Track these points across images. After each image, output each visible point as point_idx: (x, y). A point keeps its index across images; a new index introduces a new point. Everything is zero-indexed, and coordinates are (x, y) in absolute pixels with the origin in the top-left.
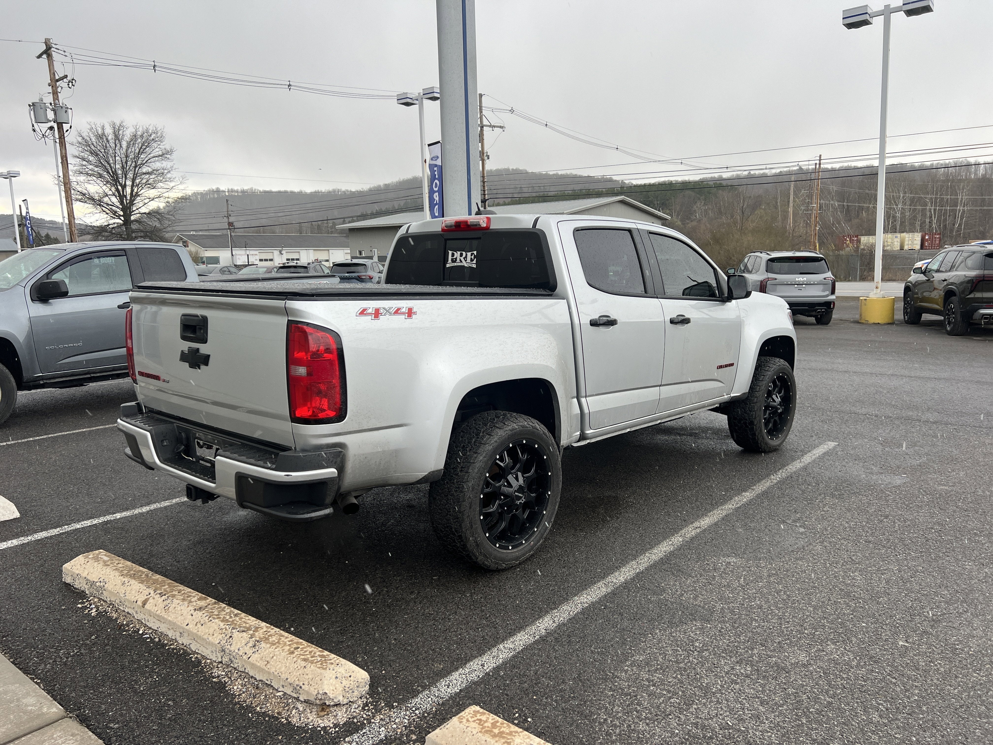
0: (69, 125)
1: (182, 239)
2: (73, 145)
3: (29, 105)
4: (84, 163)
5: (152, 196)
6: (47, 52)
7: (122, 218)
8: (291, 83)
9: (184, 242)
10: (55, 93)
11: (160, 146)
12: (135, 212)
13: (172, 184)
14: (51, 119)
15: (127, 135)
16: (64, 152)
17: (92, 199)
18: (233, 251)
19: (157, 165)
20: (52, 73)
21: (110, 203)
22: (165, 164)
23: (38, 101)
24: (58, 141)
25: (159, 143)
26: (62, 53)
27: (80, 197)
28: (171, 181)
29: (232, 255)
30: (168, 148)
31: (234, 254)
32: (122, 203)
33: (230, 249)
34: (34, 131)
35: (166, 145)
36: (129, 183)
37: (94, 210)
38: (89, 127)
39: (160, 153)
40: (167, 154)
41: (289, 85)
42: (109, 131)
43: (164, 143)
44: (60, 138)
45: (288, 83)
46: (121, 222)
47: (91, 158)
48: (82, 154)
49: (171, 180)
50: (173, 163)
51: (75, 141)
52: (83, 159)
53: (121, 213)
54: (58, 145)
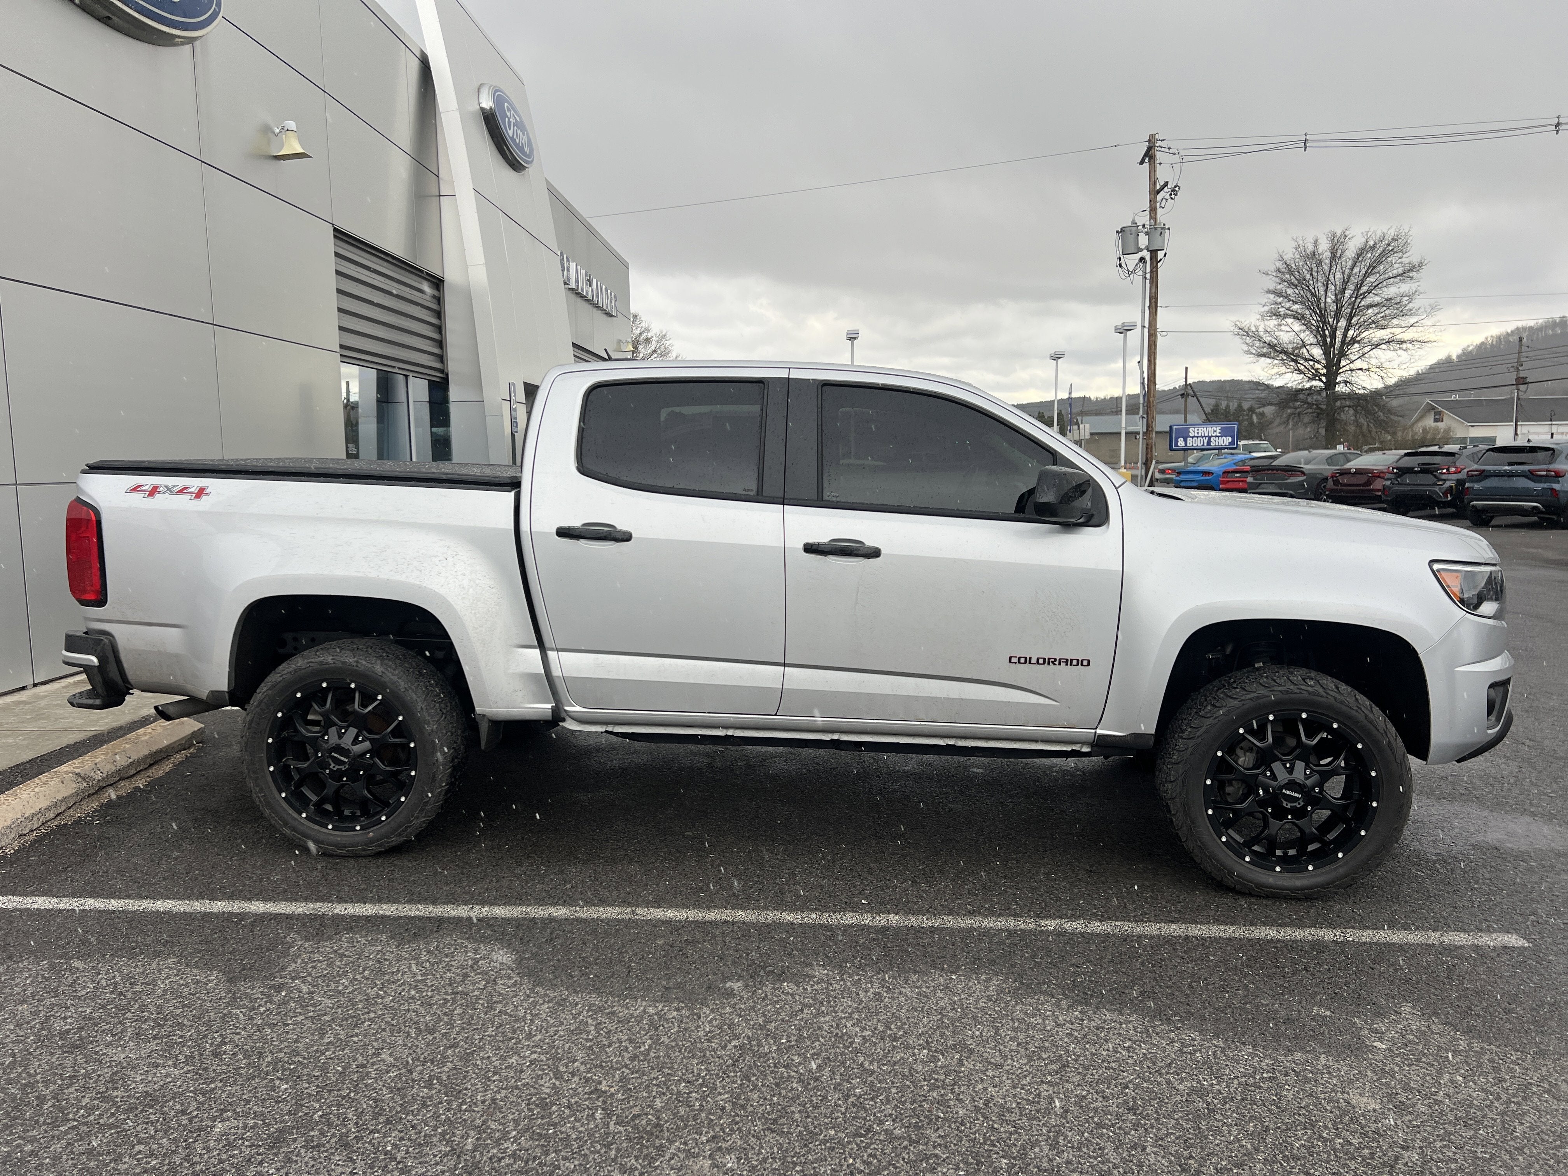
0: (1163, 252)
1: (1433, 408)
2: (1267, 274)
3: (1117, 232)
4: (1280, 300)
5: (1375, 341)
6: (1149, 155)
7: (1324, 379)
8: (1561, 120)
9: (1436, 413)
10: (1153, 210)
11: (1403, 260)
12: (1344, 369)
13: (1412, 320)
14: (1143, 247)
15: (1351, 249)
16: (1153, 291)
17: (1284, 352)
18: (1519, 428)
19: (1391, 291)
20: (1153, 181)
21: (1309, 357)
22: (1405, 287)
23: (1130, 224)
24: (1148, 276)
25: (1400, 254)
26: (1167, 150)
27: (1265, 350)
28: (1411, 315)
29: (1516, 434)
30: (1415, 260)
31: (1519, 432)
32: (1326, 353)
33: (1514, 424)
34: (1120, 266)
35: (1412, 256)
36: (1343, 323)
37: (1283, 369)
38: (1294, 244)
39: (1400, 271)
40: (1409, 271)
41: (1558, 125)
42: (1324, 247)
43: (1407, 255)
44: (1151, 272)
45: (1555, 121)
46: (1322, 384)
47: (1290, 291)
48: (1279, 287)
49: (1411, 313)
50: (1418, 283)
51: (1273, 268)
52: (1279, 294)
53: (1324, 371)
54: (1148, 281)
